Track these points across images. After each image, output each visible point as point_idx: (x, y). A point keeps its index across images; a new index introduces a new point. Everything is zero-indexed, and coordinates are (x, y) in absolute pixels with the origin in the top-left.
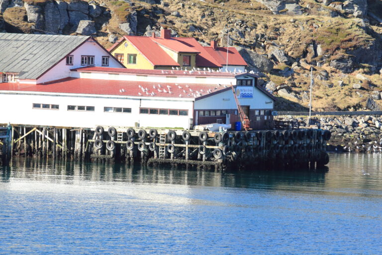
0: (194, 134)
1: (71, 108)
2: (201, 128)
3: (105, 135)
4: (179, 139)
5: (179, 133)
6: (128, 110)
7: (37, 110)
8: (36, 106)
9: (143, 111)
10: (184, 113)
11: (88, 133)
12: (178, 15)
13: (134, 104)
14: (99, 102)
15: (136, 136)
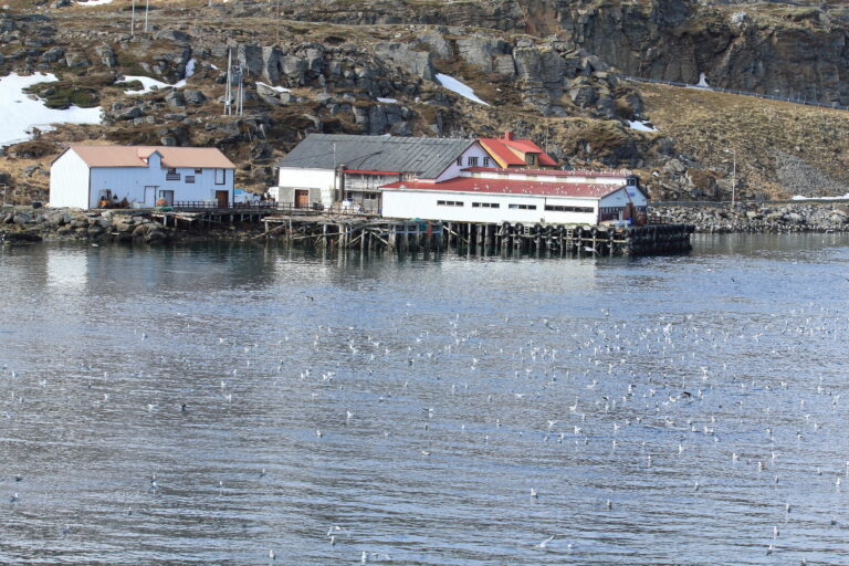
0: (601, 229)
1: (476, 205)
2: (607, 224)
3: (511, 229)
4: (586, 234)
5: (586, 228)
6: (533, 207)
7: (441, 206)
8: (440, 203)
9: (548, 208)
10: (590, 210)
11: (493, 228)
12: (471, 117)
13: (539, 202)
14: (504, 200)
15: (542, 230)
